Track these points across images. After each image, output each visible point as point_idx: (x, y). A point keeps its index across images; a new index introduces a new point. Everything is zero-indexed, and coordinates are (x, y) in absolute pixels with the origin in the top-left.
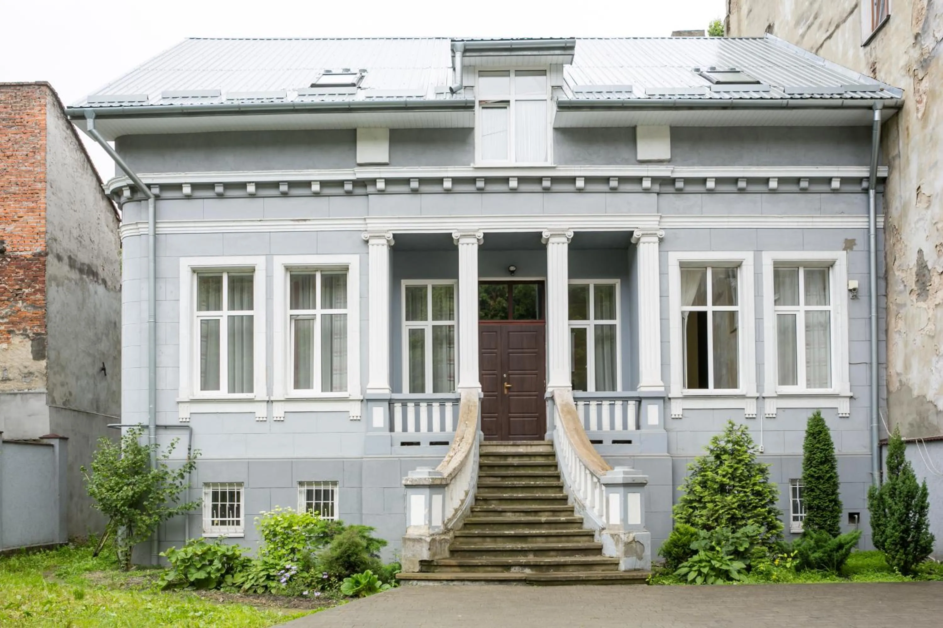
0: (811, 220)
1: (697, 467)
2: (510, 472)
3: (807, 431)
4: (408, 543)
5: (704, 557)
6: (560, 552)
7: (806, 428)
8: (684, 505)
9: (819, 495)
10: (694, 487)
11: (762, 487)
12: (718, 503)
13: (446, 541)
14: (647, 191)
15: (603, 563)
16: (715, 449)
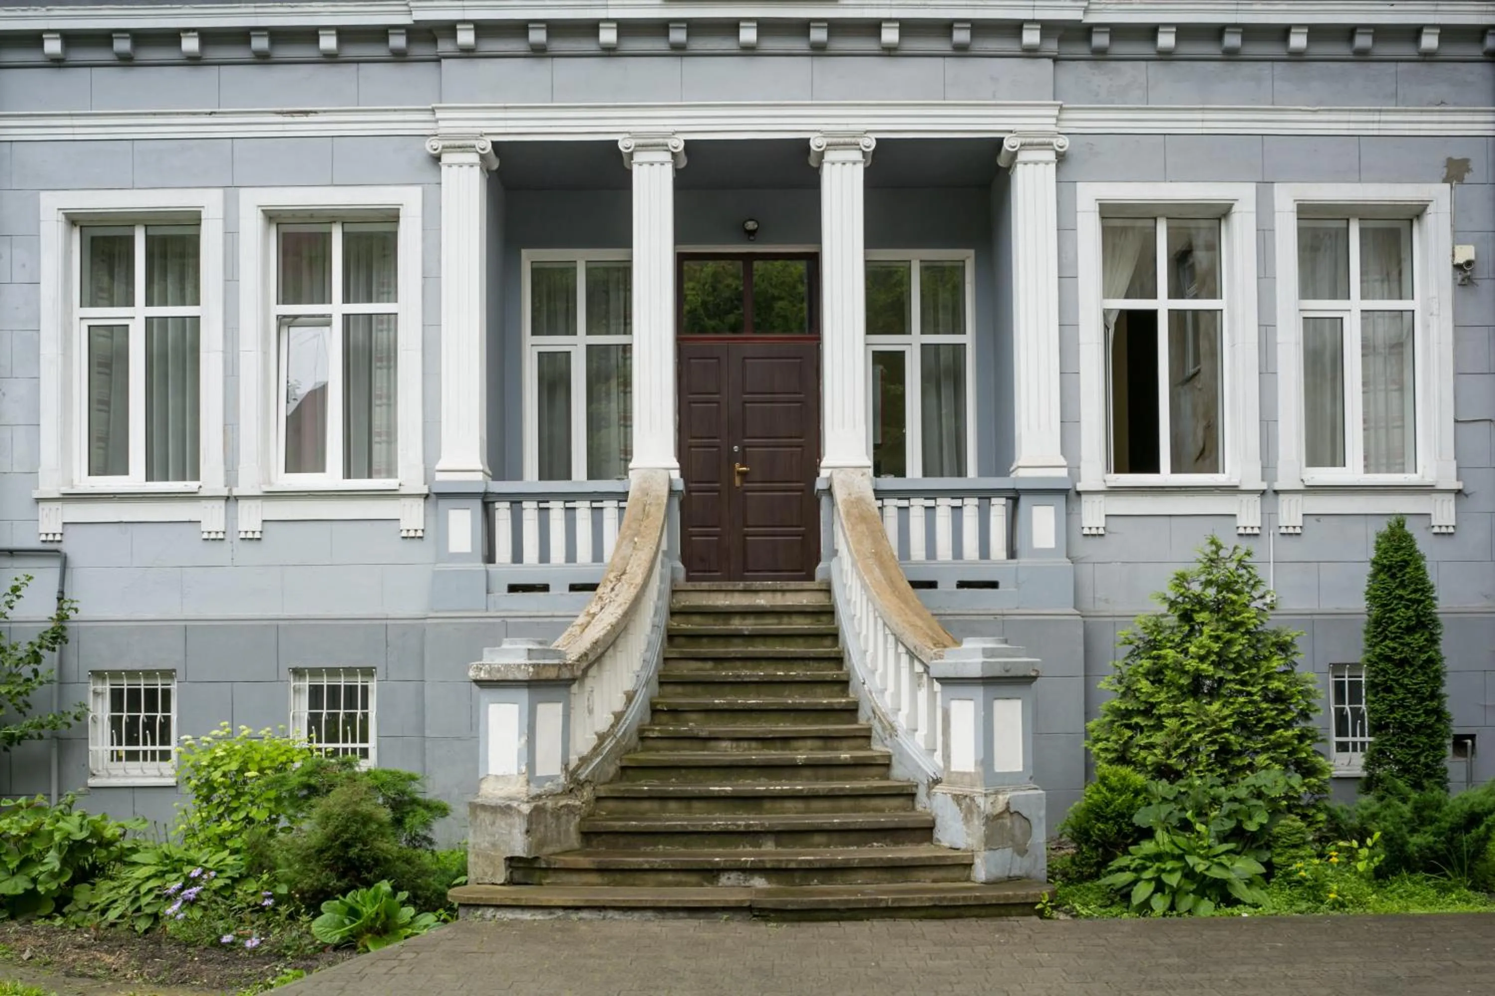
0: (1376, 117)
1: (1140, 639)
2: (736, 649)
3: (1374, 563)
4: (482, 815)
5: (1168, 848)
6: (836, 837)
7: (1373, 555)
8: (1112, 722)
9: (1403, 699)
10: (1134, 683)
11: (1284, 682)
12: (1189, 719)
13: (570, 809)
14: (1031, 53)
15: (934, 862)
16: (1180, 599)
